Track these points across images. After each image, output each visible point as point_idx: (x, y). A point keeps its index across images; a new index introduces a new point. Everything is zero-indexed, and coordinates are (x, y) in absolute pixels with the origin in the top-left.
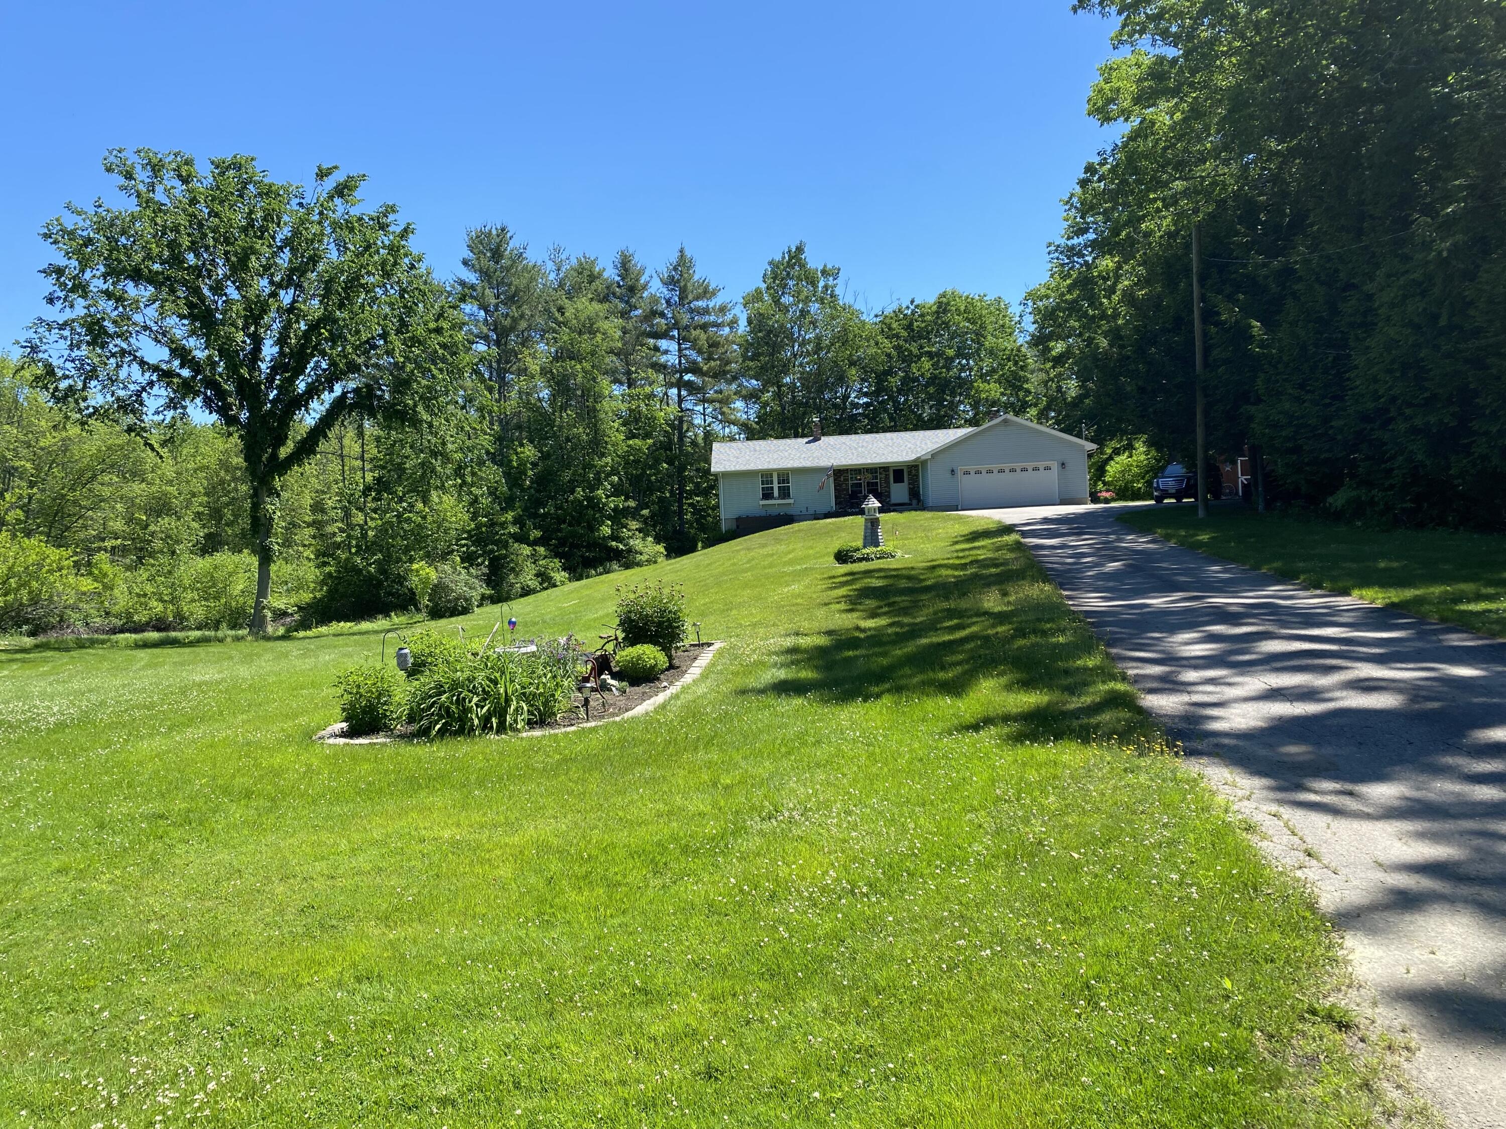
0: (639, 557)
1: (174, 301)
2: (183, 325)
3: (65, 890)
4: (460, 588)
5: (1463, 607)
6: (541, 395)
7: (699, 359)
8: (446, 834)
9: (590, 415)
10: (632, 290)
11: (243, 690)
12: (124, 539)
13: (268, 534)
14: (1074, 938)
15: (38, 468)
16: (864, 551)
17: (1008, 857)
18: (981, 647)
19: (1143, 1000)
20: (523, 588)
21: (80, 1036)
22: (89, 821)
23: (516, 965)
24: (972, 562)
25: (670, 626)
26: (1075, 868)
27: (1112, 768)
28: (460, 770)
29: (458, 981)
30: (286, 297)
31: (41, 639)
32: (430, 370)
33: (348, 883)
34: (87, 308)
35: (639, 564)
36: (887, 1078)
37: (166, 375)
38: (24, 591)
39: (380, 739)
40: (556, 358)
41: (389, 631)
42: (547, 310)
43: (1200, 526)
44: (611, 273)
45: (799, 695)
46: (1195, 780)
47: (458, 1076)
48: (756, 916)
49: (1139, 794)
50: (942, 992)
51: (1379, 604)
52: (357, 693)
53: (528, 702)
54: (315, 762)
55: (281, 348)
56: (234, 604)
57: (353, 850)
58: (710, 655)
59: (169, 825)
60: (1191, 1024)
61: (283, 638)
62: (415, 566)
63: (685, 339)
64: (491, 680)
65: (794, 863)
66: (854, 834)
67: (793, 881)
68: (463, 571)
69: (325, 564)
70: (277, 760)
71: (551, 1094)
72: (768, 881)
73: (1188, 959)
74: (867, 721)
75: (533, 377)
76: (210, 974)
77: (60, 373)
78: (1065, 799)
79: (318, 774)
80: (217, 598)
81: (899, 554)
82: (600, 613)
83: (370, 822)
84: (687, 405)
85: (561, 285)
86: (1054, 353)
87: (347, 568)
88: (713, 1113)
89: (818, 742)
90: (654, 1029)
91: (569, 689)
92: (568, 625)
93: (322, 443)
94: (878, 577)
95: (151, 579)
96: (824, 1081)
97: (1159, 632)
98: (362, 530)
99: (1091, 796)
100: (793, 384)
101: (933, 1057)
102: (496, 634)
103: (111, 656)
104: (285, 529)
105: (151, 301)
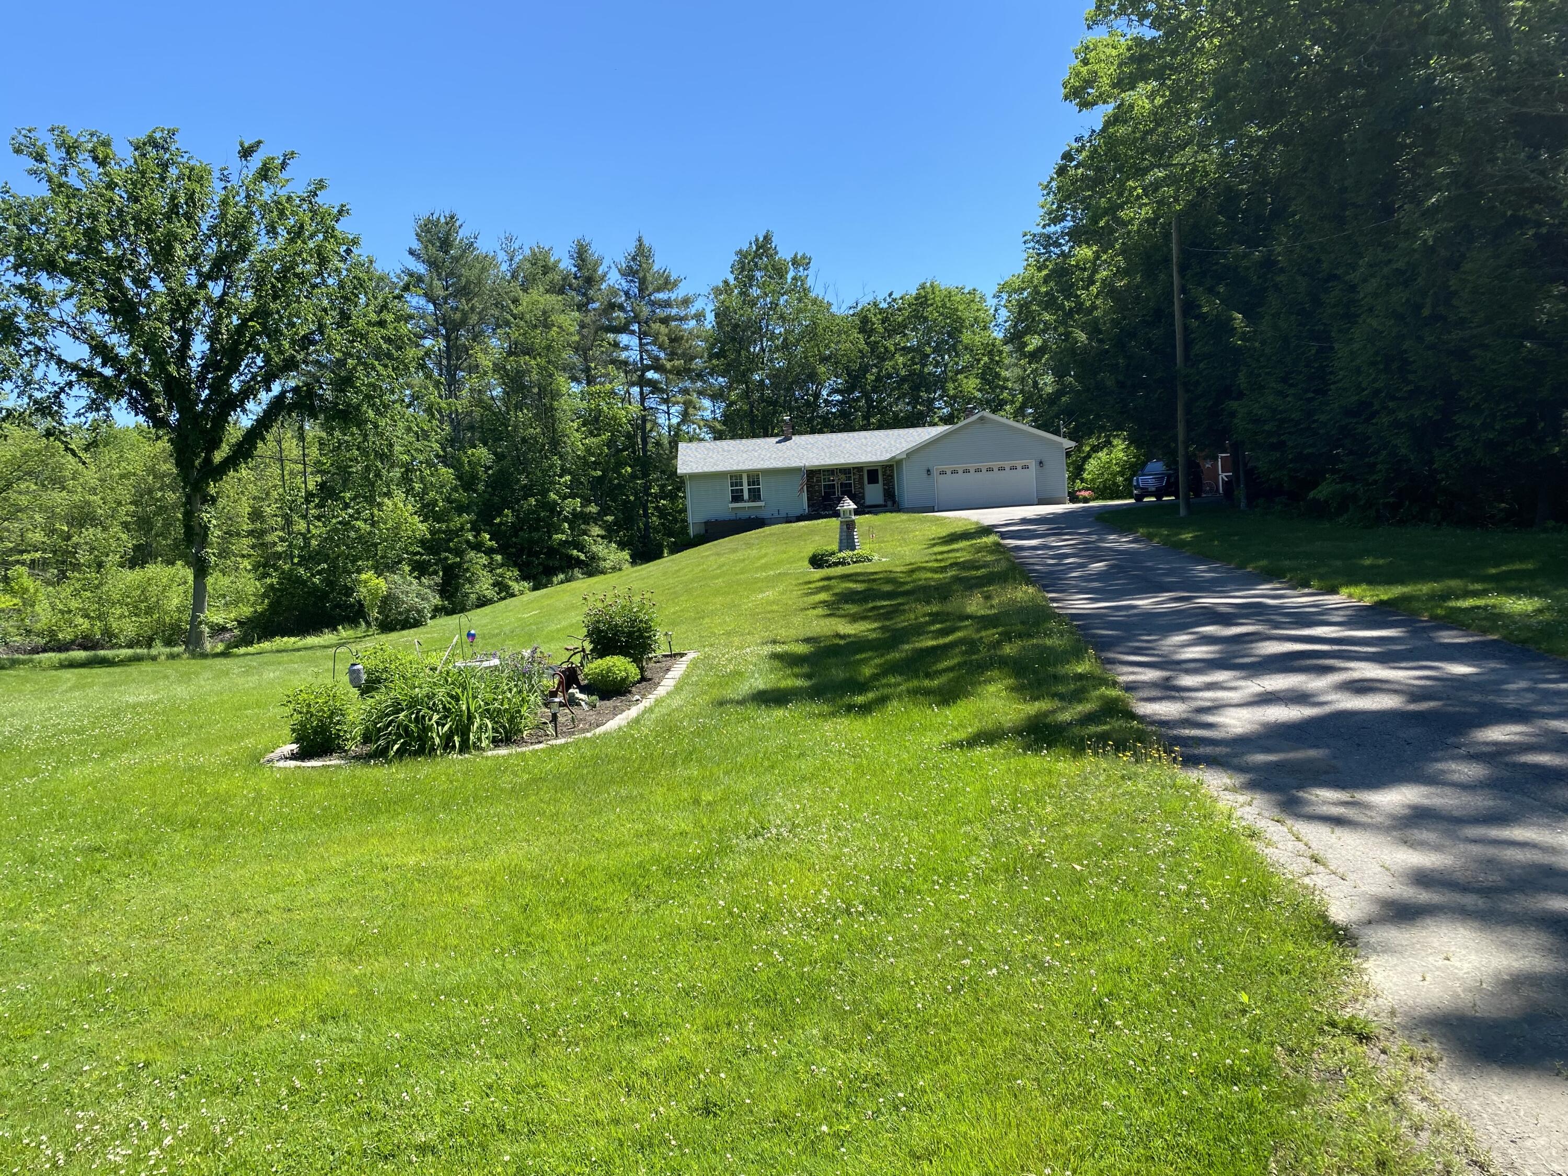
0: (602, 564)
1: (92, 295)
2: (105, 320)
4: (412, 599)
5: (1453, 604)
6: (494, 393)
7: (662, 355)
8: (411, 861)
9: (547, 414)
10: (589, 281)
11: (182, 712)
12: (44, 551)
13: (203, 544)
14: (1083, 955)
16: (842, 555)
17: (1007, 871)
18: (966, 653)
19: (1159, 1016)
20: (478, 599)
21: (18, 1090)
22: (18, 856)
23: (493, 998)
24: (952, 565)
25: (641, 636)
26: (1079, 880)
27: (1109, 776)
28: (421, 792)
29: (432, 1018)
32: (374, 368)
33: (307, 915)
35: (603, 572)
36: (896, 1108)
37: (87, 374)
39: (334, 761)
40: (510, 353)
41: (338, 645)
42: (500, 303)
43: (1183, 525)
44: (567, 265)
45: (780, 706)
46: (1195, 786)
47: (437, 1120)
48: (747, 940)
49: (1139, 802)
50: (949, 1015)
51: (1367, 602)
52: (308, 712)
53: (492, 719)
54: (265, 787)
55: (212, 345)
56: (167, 619)
57: (310, 881)
58: (684, 667)
59: (107, 858)
60: (1210, 1041)
61: (224, 654)
62: (363, 577)
63: (646, 334)
64: (452, 697)
65: (784, 883)
66: (846, 850)
67: (785, 902)
68: (415, 582)
69: (265, 575)
70: (224, 786)
71: (539, 1137)
72: (758, 902)
73: (1203, 973)
74: (852, 732)
75: (485, 373)
76: (159, 1019)
78: (1062, 808)
79: (269, 799)
80: (149, 612)
81: (876, 557)
82: (564, 623)
83: (327, 850)
84: (651, 402)
85: (514, 276)
86: (1030, 348)
87: (290, 579)
88: (715, 1151)
89: (802, 755)
90: (645, 1064)
91: (536, 704)
92: (531, 636)
93: (260, 444)
94: (856, 581)
95: (76, 594)
96: (830, 1113)
97: (1149, 635)
98: (305, 538)
99: (1089, 805)
100: (762, 381)
101: (943, 1083)
102: (455, 647)
103: (34, 677)
104: (223, 538)
105: (69, 296)
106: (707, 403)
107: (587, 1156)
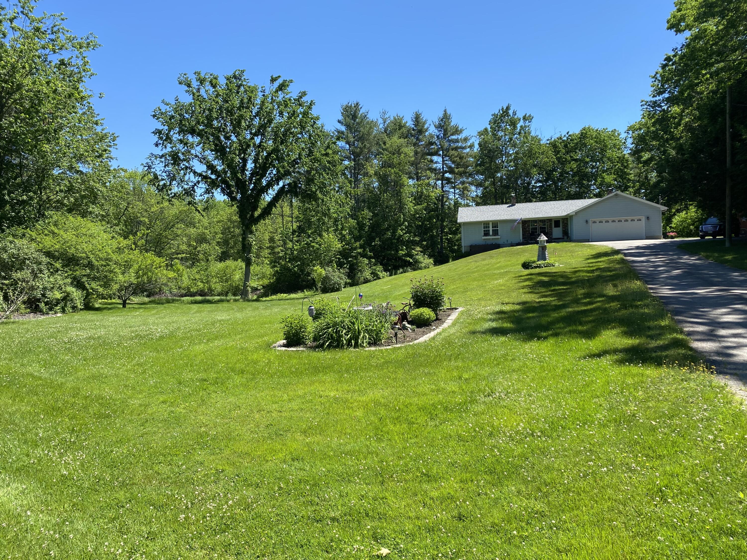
0: (420, 265)
1: (208, 143)
2: (213, 154)
3: (166, 411)
4: (336, 279)
6: (375, 185)
7: (453, 166)
8: (332, 394)
9: (398, 195)
10: (420, 131)
11: (239, 324)
12: (186, 253)
13: (249, 252)
14: (653, 466)
15: (151, 221)
16: (539, 263)
17: (616, 421)
18: (602, 313)
19: (692, 500)
20: (364, 279)
21: (174, 476)
22: (175, 381)
23: (365, 458)
24: (597, 269)
25: (437, 299)
26: (653, 429)
27: (675, 379)
28: (338, 364)
29: (339, 464)
30: (257, 140)
31: (152, 298)
32: (323, 174)
33: (288, 414)
34: (172, 148)
35: (421, 269)
36: (551, 528)
37: (205, 178)
38: (145, 277)
39: (301, 349)
40: (382, 167)
41: (304, 298)
42: (378, 143)
43: (727, 251)
44: (410, 124)
45: (503, 336)
46: (723, 387)
47: (339, 508)
48: (482, 443)
49: (690, 393)
50: (581, 488)
52: (291, 326)
53: (368, 334)
54: (272, 358)
55: (255, 165)
56: (234, 284)
57: (289, 400)
58: (457, 314)
59: (208, 384)
60: (720, 514)
61: (257, 300)
62: (315, 268)
63: (446, 156)
64: (351, 323)
65: (501, 419)
66: (533, 406)
67: (501, 428)
68: (337, 271)
69: (275, 266)
70: (255, 356)
71: (383, 520)
72: (489, 427)
73: (719, 481)
74: (539, 350)
75: (371, 176)
76: (228, 453)
77: (160, 178)
78: (648, 393)
79: (274, 363)
80: (227, 281)
81: (557, 264)
82: (402, 292)
83: (297, 387)
84: (446, 188)
85: (385, 131)
86: (644, 159)
87: (285, 268)
88: (462, 537)
89: (513, 359)
90: (432, 494)
91: (388, 328)
92: (386, 297)
93: (274, 209)
94: (545, 276)
95: (198, 272)
96: (519, 526)
97: (703, 308)
98: (291, 250)
99: (663, 393)
100: (501, 177)
101: (576, 519)
102: (353, 301)
103: (181, 307)
104: (257, 250)
105: (199, 144)
106: (473, 188)
107: (403, 531)
